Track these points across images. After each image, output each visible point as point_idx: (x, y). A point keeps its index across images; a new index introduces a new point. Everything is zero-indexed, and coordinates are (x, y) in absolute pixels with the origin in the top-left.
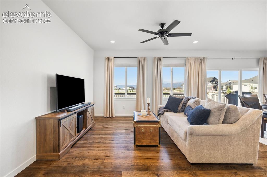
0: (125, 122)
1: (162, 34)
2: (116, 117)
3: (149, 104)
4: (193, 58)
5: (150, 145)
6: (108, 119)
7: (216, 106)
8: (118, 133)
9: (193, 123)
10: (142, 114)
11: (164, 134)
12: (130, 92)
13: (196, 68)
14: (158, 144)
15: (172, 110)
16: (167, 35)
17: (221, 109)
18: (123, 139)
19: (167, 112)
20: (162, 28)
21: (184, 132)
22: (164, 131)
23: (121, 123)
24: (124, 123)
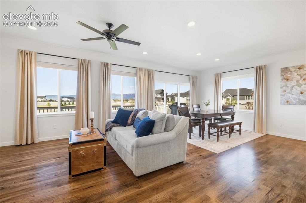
0: (56, 147)
1: (109, 36)
2: (40, 143)
3: (92, 120)
4: (143, 69)
5: (92, 170)
6: (24, 147)
7: (159, 116)
8: (43, 165)
9: (141, 135)
10: (82, 133)
11: (112, 153)
12: (70, 104)
13: (145, 79)
14: (103, 166)
15: (121, 123)
16: (115, 38)
17: (163, 118)
18: (51, 173)
19: (116, 126)
20: (109, 29)
21: (131, 146)
22: (112, 149)
23: (50, 149)
24: (54, 149)
